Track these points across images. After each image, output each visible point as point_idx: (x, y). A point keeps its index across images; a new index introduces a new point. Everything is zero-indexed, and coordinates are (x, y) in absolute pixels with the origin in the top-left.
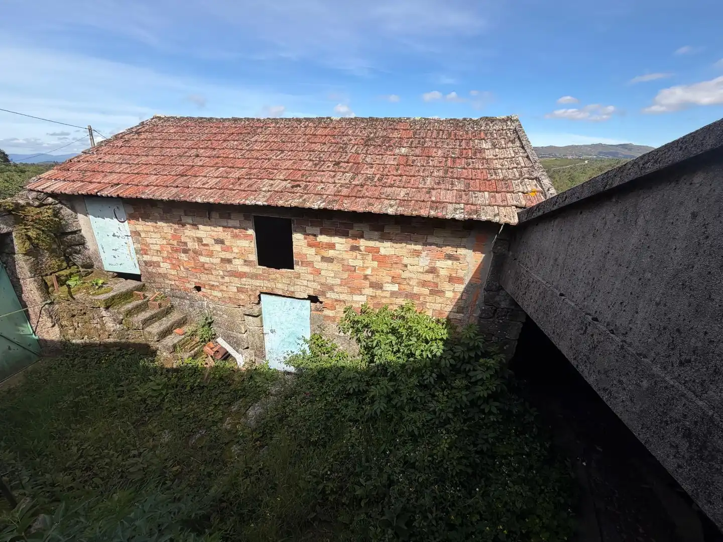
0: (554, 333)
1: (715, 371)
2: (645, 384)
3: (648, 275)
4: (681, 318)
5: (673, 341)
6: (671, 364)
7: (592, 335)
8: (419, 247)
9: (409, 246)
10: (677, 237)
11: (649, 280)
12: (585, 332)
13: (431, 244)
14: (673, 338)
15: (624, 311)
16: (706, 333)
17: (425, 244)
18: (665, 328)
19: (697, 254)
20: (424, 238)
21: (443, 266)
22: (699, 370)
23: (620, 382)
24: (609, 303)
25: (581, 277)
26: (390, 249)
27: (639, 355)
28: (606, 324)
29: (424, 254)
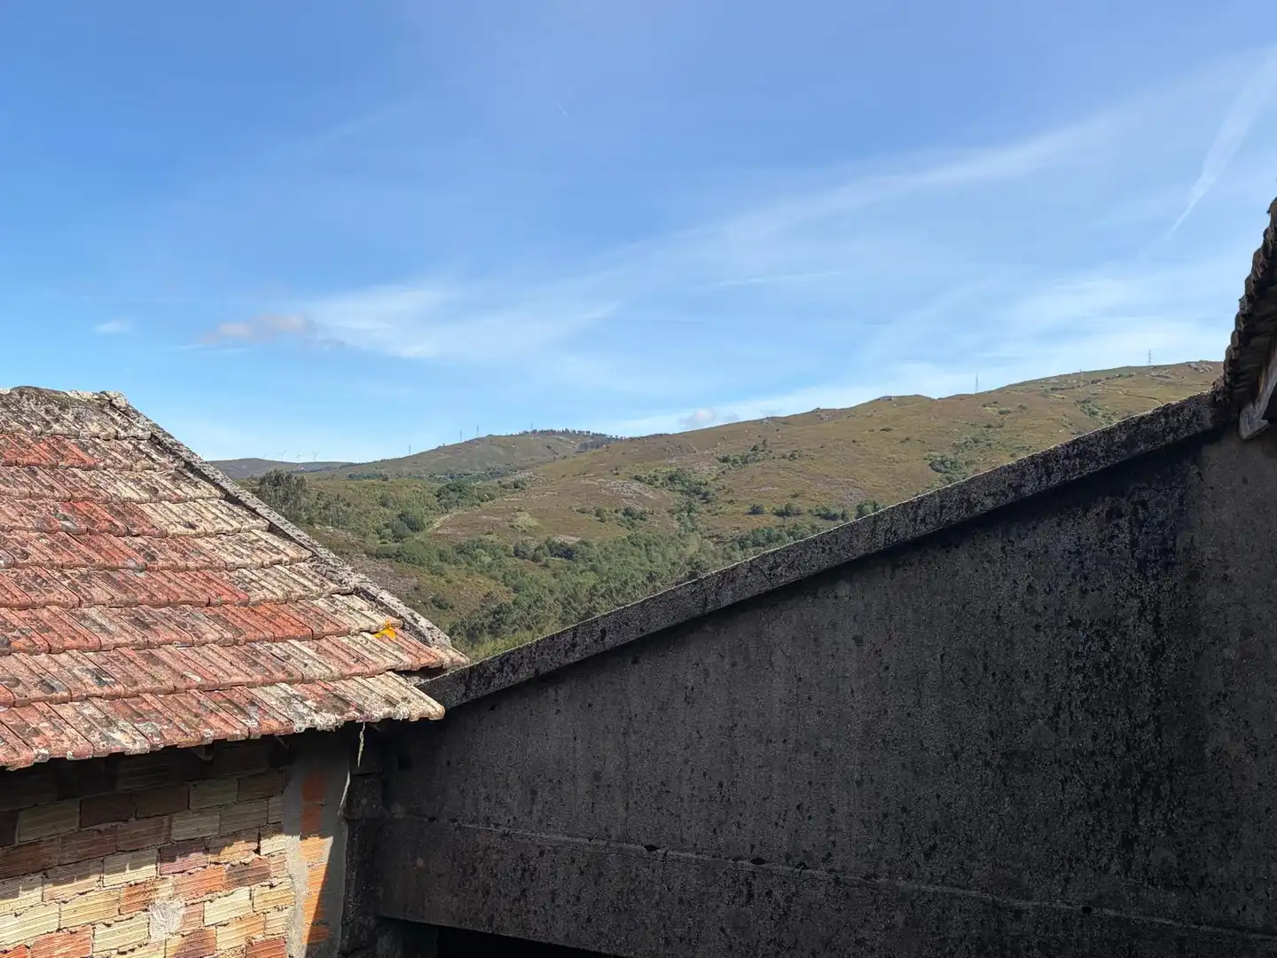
0: (668, 942)
1: (967, 841)
2: (899, 918)
3: (826, 744)
4: (901, 790)
5: (904, 829)
6: (914, 865)
7: (769, 894)
8: (147, 872)
9: (111, 879)
10: (848, 675)
11: (831, 750)
12: (750, 895)
13: (186, 847)
14: (902, 824)
15: (810, 818)
16: (938, 797)
17: (166, 855)
18: (885, 816)
19: (884, 693)
20: (158, 831)
21: (224, 919)
22: (951, 852)
23: (859, 943)
24: (774, 817)
25: (686, 790)
26: (42, 912)
27: (868, 877)
28: (784, 860)
29: (165, 889)
